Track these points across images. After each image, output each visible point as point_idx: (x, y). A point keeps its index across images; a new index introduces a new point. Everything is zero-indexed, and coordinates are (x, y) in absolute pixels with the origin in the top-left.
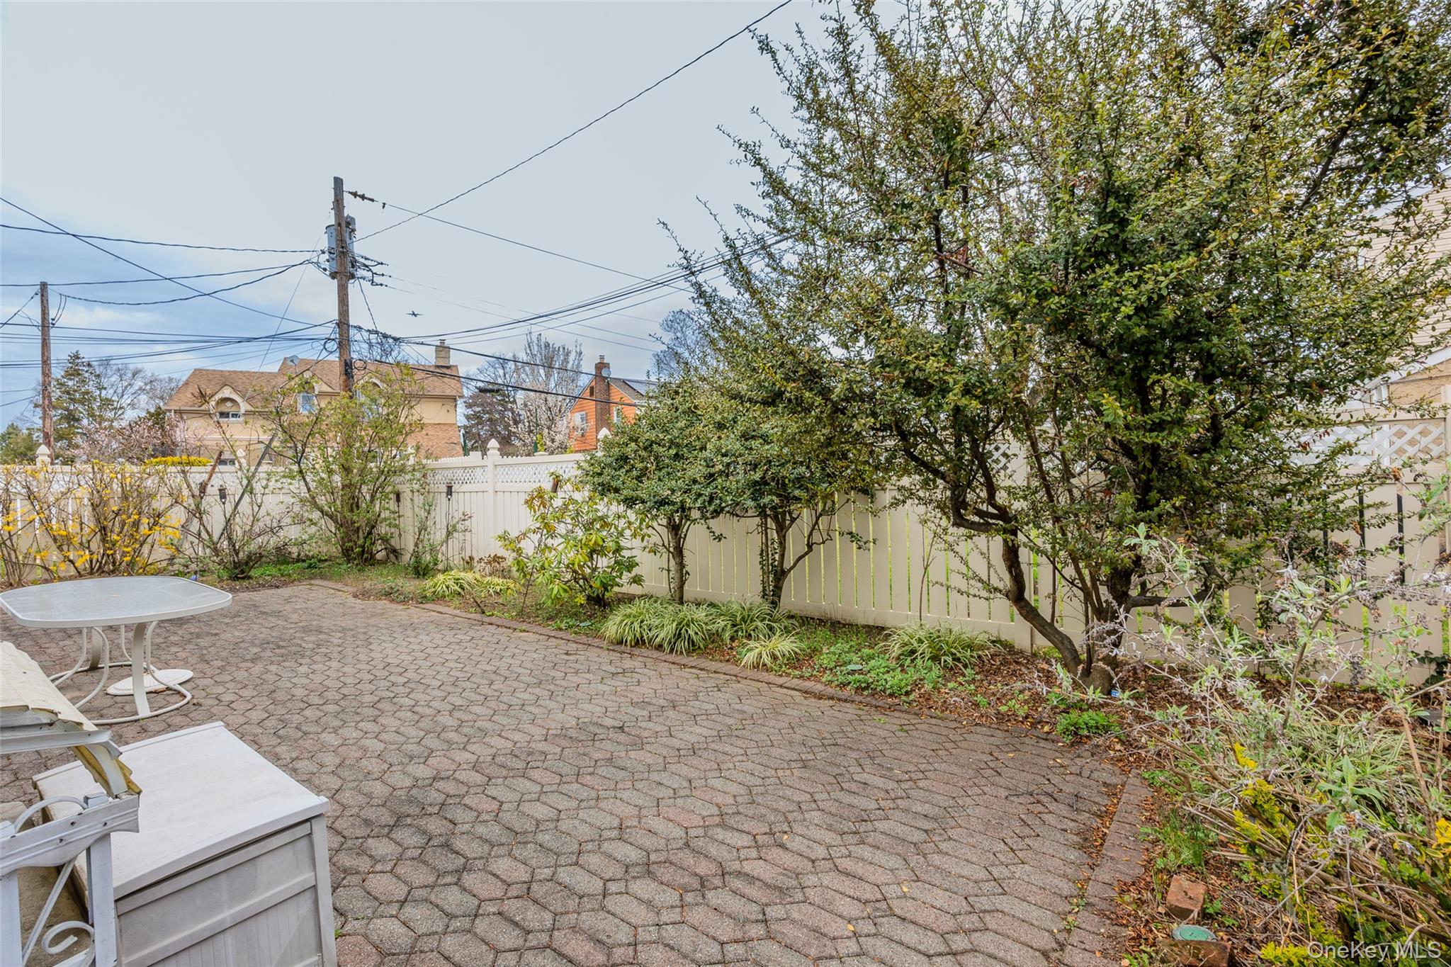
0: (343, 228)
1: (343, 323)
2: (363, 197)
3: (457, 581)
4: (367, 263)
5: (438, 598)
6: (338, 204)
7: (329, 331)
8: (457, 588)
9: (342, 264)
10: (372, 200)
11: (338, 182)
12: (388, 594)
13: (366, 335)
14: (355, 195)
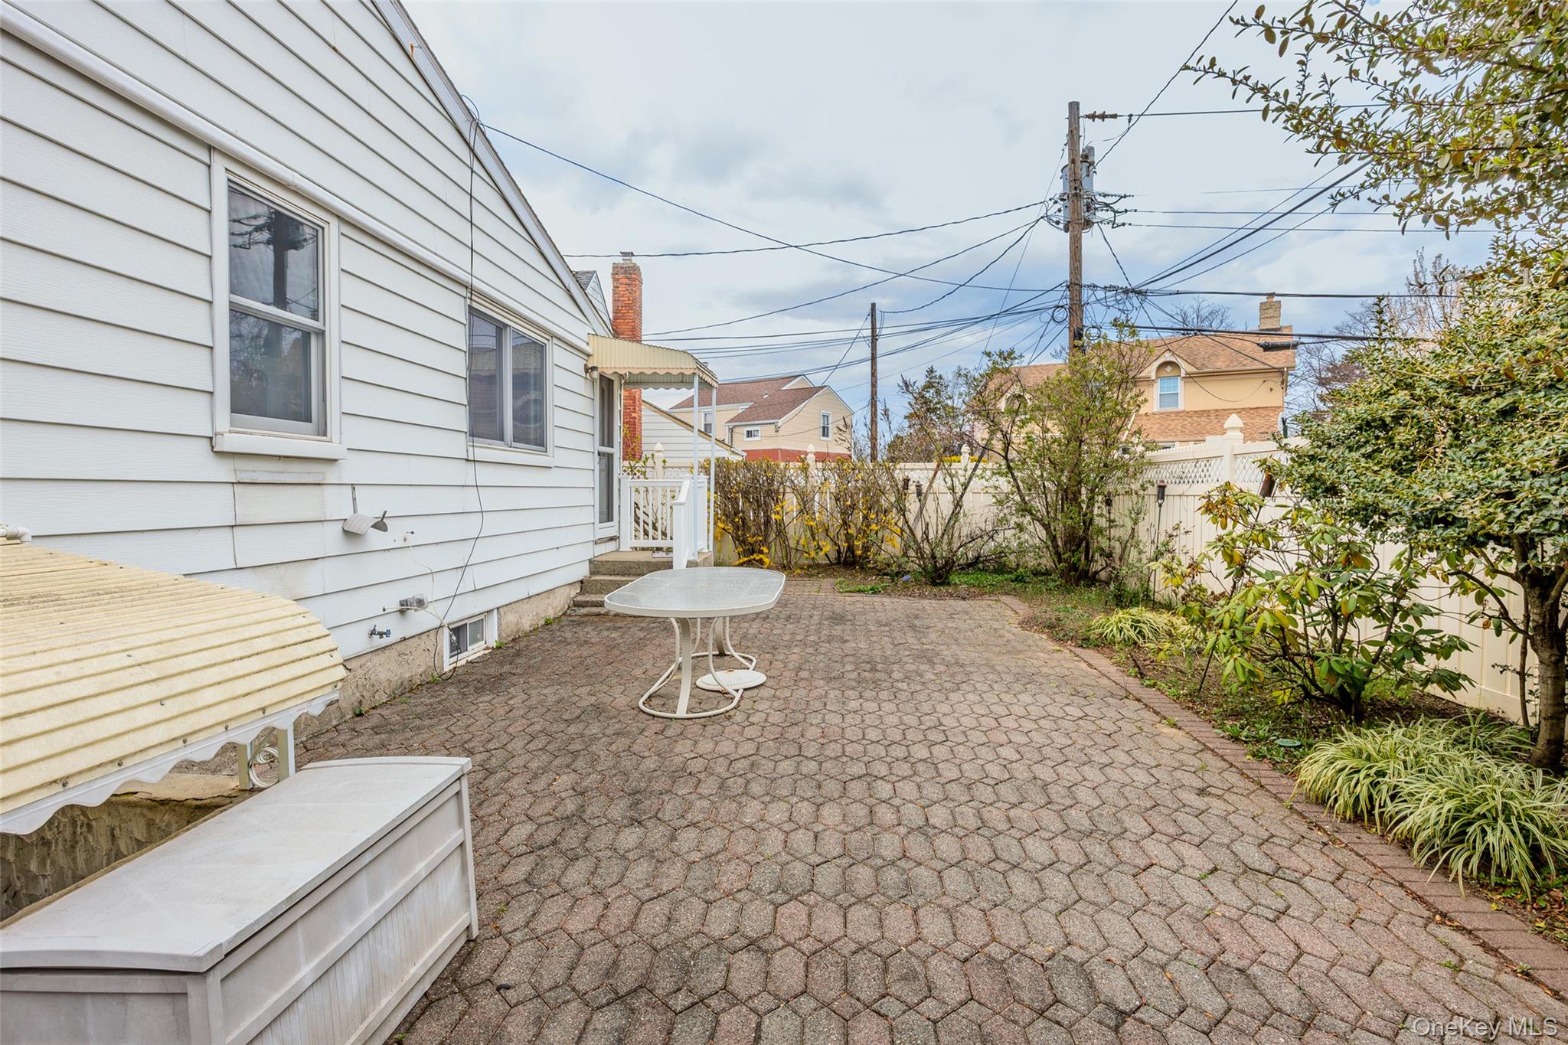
0: (1080, 163)
1: (1075, 285)
2: (1103, 117)
3: (1136, 624)
4: (1108, 200)
5: (1103, 644)
6: (1074, 135)
7: (1060, 296)
8: (1133, 634)
9: (1075, 211)
10: (1115, 116)
11: (1074, 107)
12: (1051, 627)
13: (1100, 294)
14: (1093, 117)
